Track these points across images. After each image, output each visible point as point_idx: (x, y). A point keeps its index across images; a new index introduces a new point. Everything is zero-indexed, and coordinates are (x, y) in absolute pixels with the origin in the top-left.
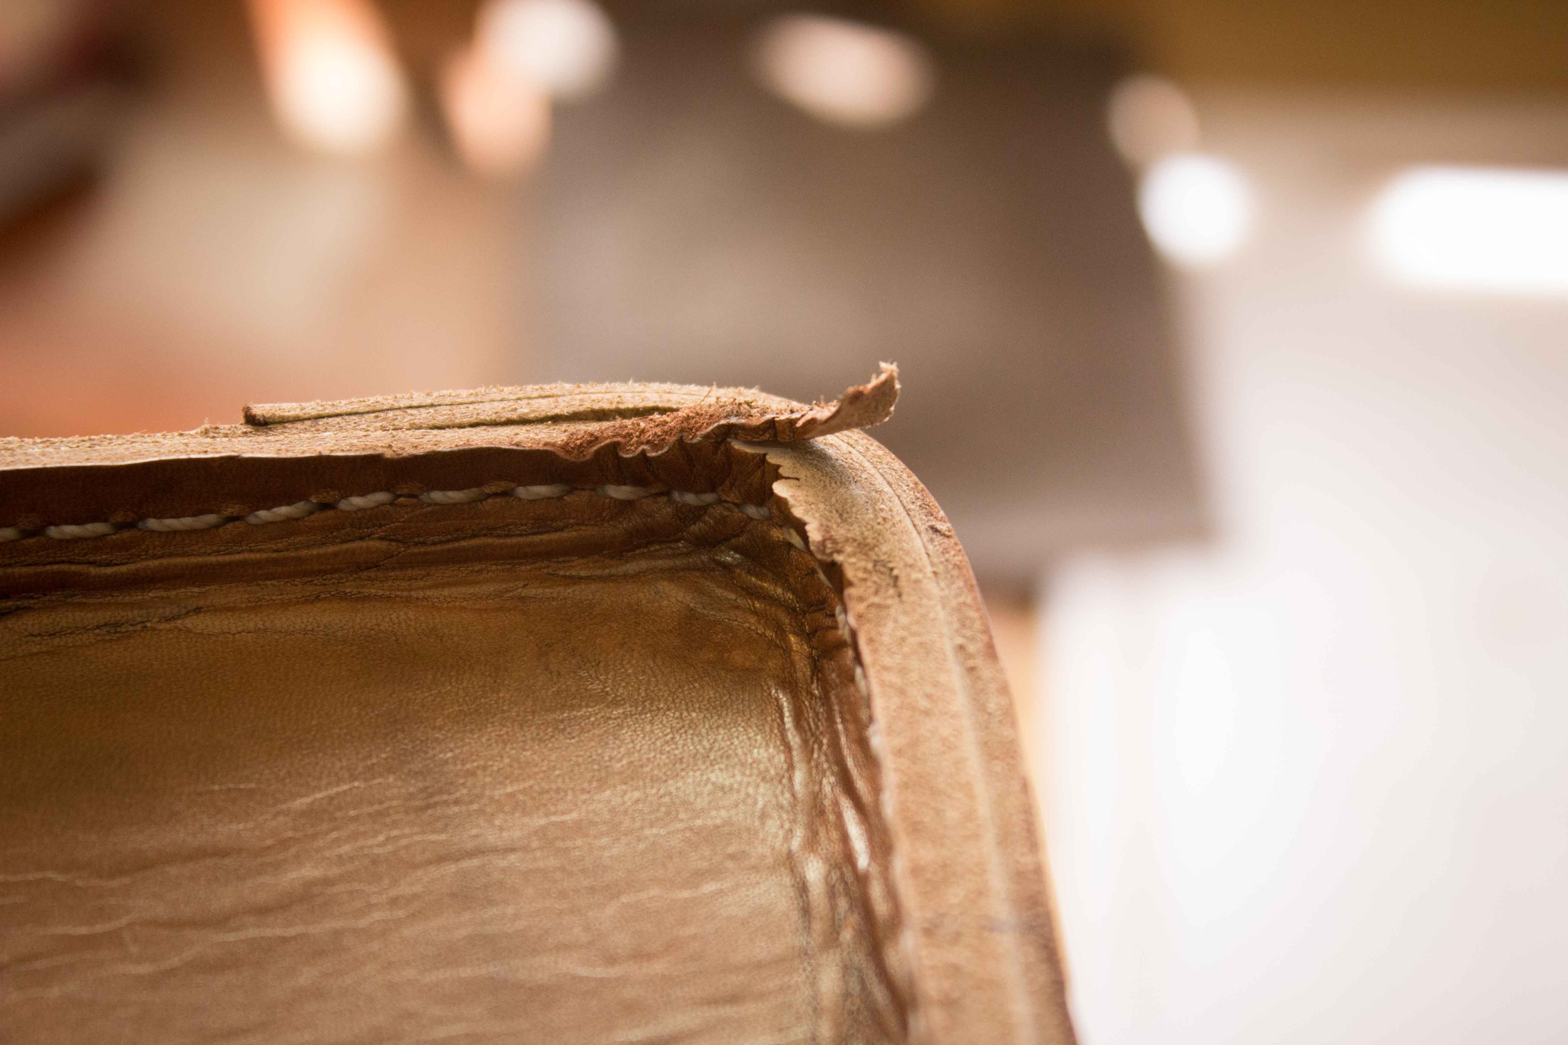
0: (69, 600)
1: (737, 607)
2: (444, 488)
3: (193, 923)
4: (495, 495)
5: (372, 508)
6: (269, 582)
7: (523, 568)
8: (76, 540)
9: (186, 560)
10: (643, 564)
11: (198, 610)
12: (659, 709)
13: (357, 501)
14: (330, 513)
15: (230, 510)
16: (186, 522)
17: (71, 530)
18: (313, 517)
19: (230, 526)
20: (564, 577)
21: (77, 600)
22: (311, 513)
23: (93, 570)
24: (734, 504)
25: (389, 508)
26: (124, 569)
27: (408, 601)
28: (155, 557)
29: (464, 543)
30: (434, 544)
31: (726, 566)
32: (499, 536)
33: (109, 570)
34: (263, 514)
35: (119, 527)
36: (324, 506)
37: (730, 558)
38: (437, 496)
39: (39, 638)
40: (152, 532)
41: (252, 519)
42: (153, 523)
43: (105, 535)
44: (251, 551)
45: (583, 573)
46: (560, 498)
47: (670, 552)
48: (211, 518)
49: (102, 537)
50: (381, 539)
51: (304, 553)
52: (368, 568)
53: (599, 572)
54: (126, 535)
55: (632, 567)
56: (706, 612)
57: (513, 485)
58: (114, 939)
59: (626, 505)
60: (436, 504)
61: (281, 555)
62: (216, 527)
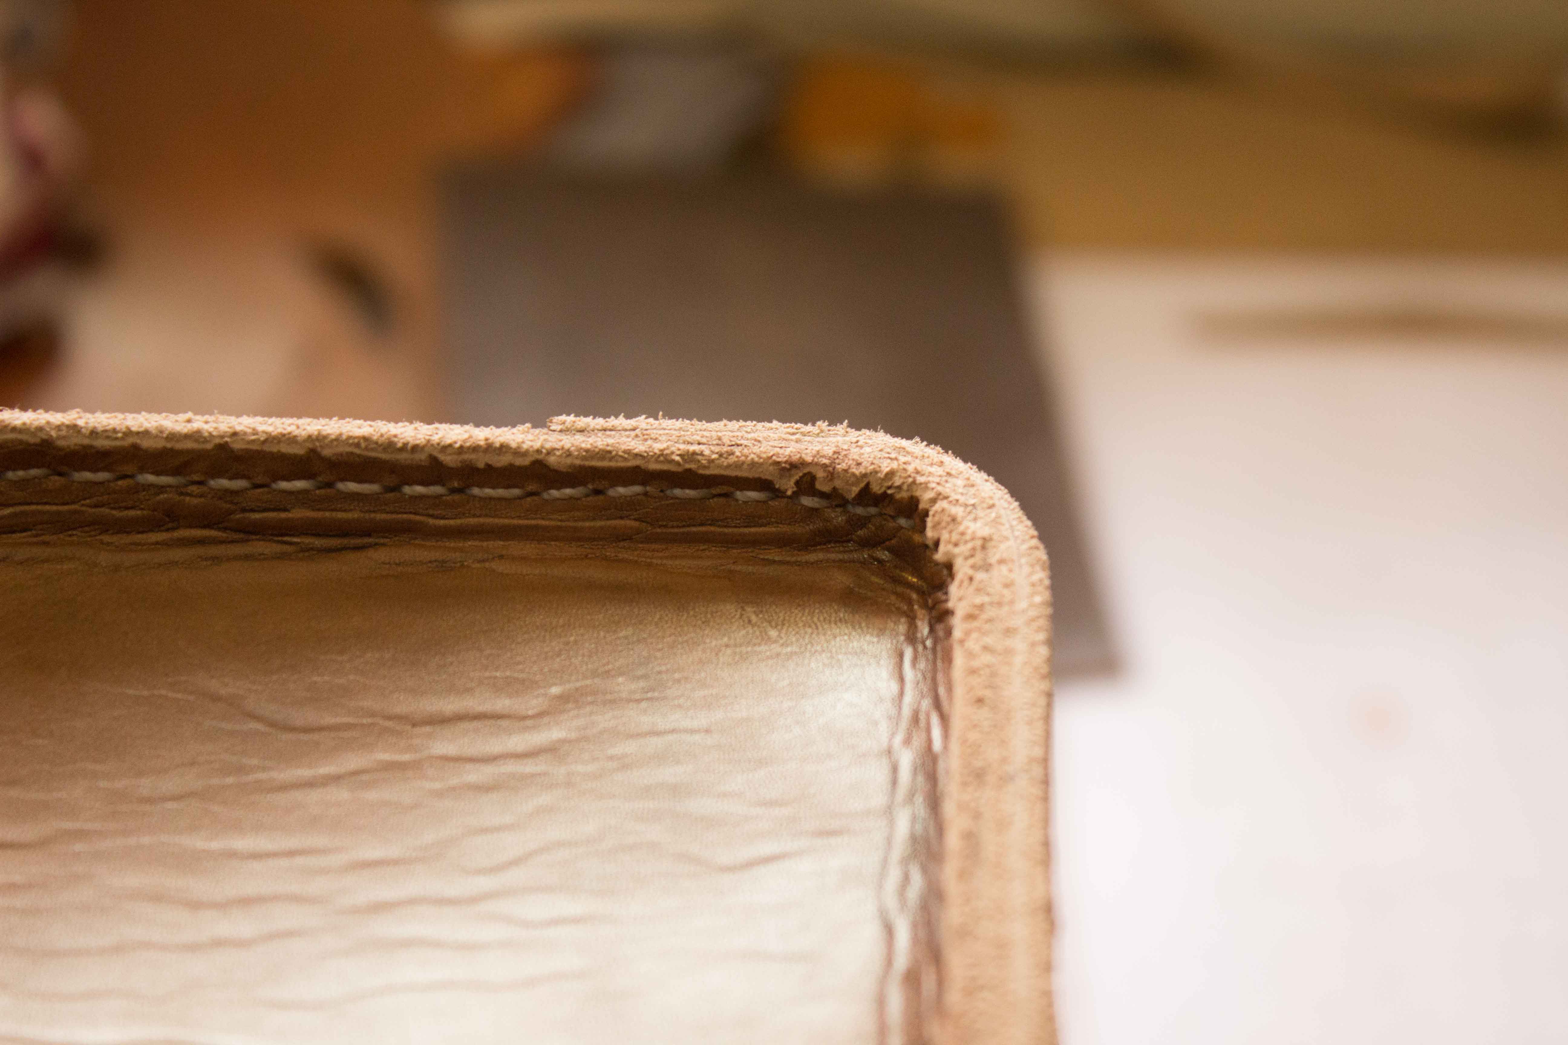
0: (412, 541)
1: (883, 589)
2: (682, 487)
4: (720, 495)
5: (631, 496)
6: (553, 543)
7: (735, 551)
8: (422, 497)
9: (496, 521)
10: (821, 556)
11: (501, 557)
13: (621, 490)
14: (601, 497)
15: (530, 487)
16: (500, 492)
17: (419, 489)
18: (589, 499)
19: (529, 499)
20: (763, 559)
21: (417, 542)
22: (587, 496)
23: (431, 521)
24: (891, 516)
25: (644, 498)
26: (452, 522)
27: (650, 565)
28: (474, 516)
29: (694, 529)
30: (673, 527)
31: (880, 561)
32: (719, 526)
33: (442, 522)
34: (555, 493)
35: (453, 491)
36: (598, 492)
37: (883, 555)
38: (678, 492)
39: (388, 566)
40: (475, 497)
41: (545, 496)
42: (476, 491)
43: (442, 496)
44: (543, 519)
45: (777, 559)
47: (842, 549)
48: (516, 492)
49: (439, 496)
50: (635, 520)
51: (580, 524)
52: (624, 540)
53: (788, 559)
54: (456, 497)
55: (812, 557)
57: (732, 489)
58: (416, 765)
59: (813, 512)
60: (677, 498)
61: (564, 524)
62: (520, 498)
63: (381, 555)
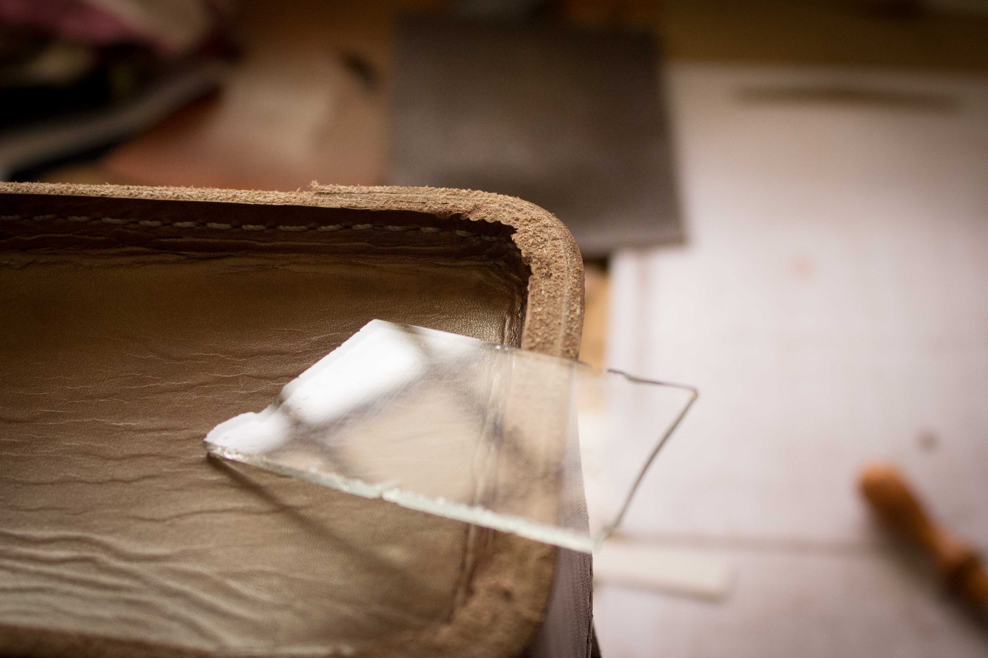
0: (248, 254)
1: (500, 282)
2: (393, 225)
3: (265, 378)
4: (413, 229)
5: (365, 230)
6: (323, 255)
7: (421, 259)
8: (253, 231)
9: (293, 243)
10: (467, 263)
11: (295, 263)
12: (459, 318)
13: (359, 226)
14: (349, 230)
15: (311, 225)
16: (295, 228)
17: (251, 227)
18: (342, 231)
19: (310, 231)
20: (436, 264)
21: (251, 254)
22: (341, 229)
23: (258, 244)
24: (504, 242)
25: (372, 231)
26: (269, 244)
27: (374, 267)
28: (281, 241)
29: (399, 247)
30: (388, 246)
31: (499, 267)
32: (413, 246)
33: (263, 244)
34: (323, 228)
35: (269, 228)
36: (347, 227)
37: (502, 263)
38: (390, 227)
39: (234, 268)
40: (281, 230)
41: (319, 229)
42: (281, 227)
43: (263, 230)
44: (318, 242)
45: (443, 264)
46: (438, 233)
47: (479, 259)
48: (303, 227)
49: (261, 231)
50: (368, 242)
51: (337, 245)
52: (362, 253)
53: (449, 264)
54: (271, 231)
55: (463, 263)
56: (487, 283)
57: (420, 226)
58: (235, 380)
59: (463, 239)
60: (389, 231)
61: (328, 245)
62: (304, 231)
63: (230, 262)
